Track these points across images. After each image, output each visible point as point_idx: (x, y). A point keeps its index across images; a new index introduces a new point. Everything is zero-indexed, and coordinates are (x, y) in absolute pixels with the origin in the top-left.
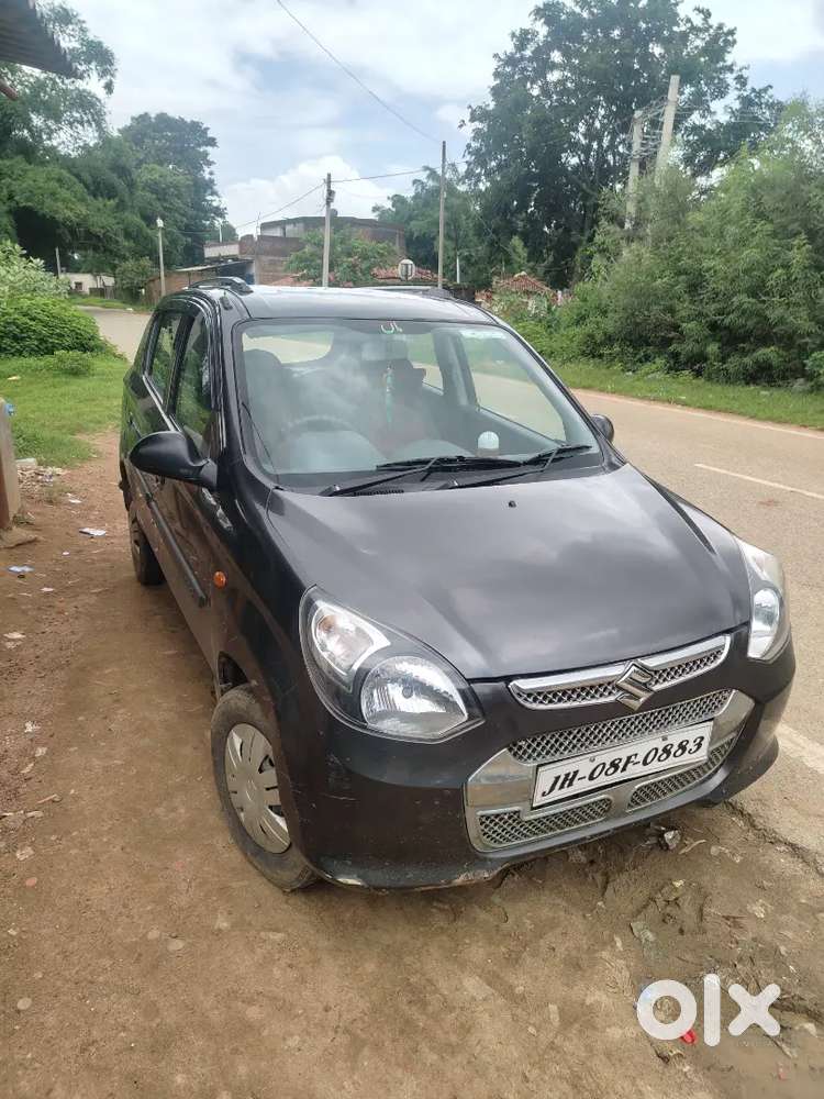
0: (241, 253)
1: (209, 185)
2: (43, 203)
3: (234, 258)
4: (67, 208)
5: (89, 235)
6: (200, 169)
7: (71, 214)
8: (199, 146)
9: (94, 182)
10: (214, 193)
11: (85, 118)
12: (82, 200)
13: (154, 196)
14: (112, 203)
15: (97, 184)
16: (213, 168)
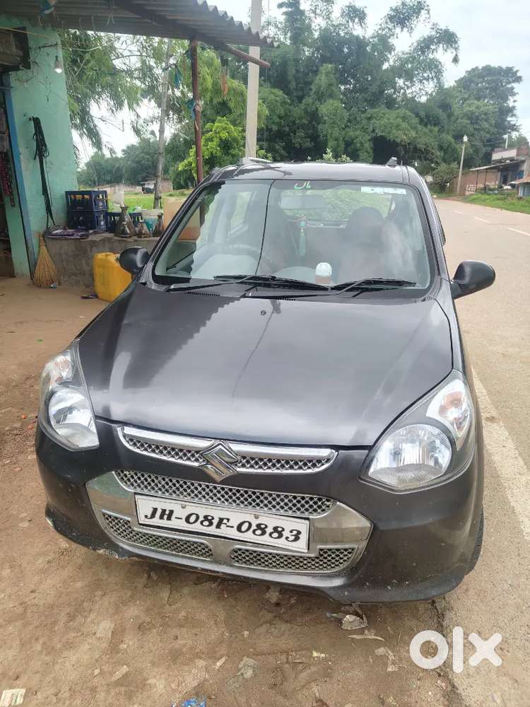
0: (517, 155)
1: (510, 111)
2: (390, 132)
3: (512, 159)
4: (404, 134)
5: (416, 149)
6: (506, 99)
7: (405, 137)
8: (509, 83)
9: (426, 116)
10: (514, 115)
11: (430, 76)
12: (415, 128)
13: (469, 122)
14: (436, 129)
15: (427, 116)
16: (515, 98)
